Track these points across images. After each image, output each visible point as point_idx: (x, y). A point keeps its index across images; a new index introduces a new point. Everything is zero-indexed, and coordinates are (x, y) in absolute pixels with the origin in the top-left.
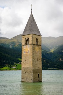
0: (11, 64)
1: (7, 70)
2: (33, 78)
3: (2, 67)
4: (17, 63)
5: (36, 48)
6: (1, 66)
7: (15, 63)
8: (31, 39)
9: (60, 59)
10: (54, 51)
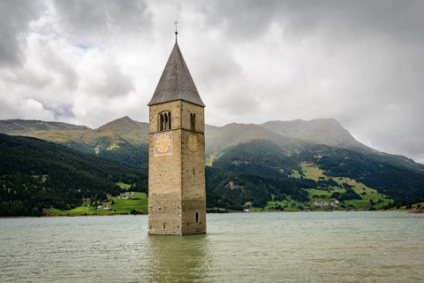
0: (98, 199)
1: (86, 215)
2: (183, 223)
3: (73, 208)
4: (114, 195)
5: (190, 140)
6: (70, 203)
7: (109, 197)
8: (175, 113)
9: (231, 183)
10: (213, 164)
